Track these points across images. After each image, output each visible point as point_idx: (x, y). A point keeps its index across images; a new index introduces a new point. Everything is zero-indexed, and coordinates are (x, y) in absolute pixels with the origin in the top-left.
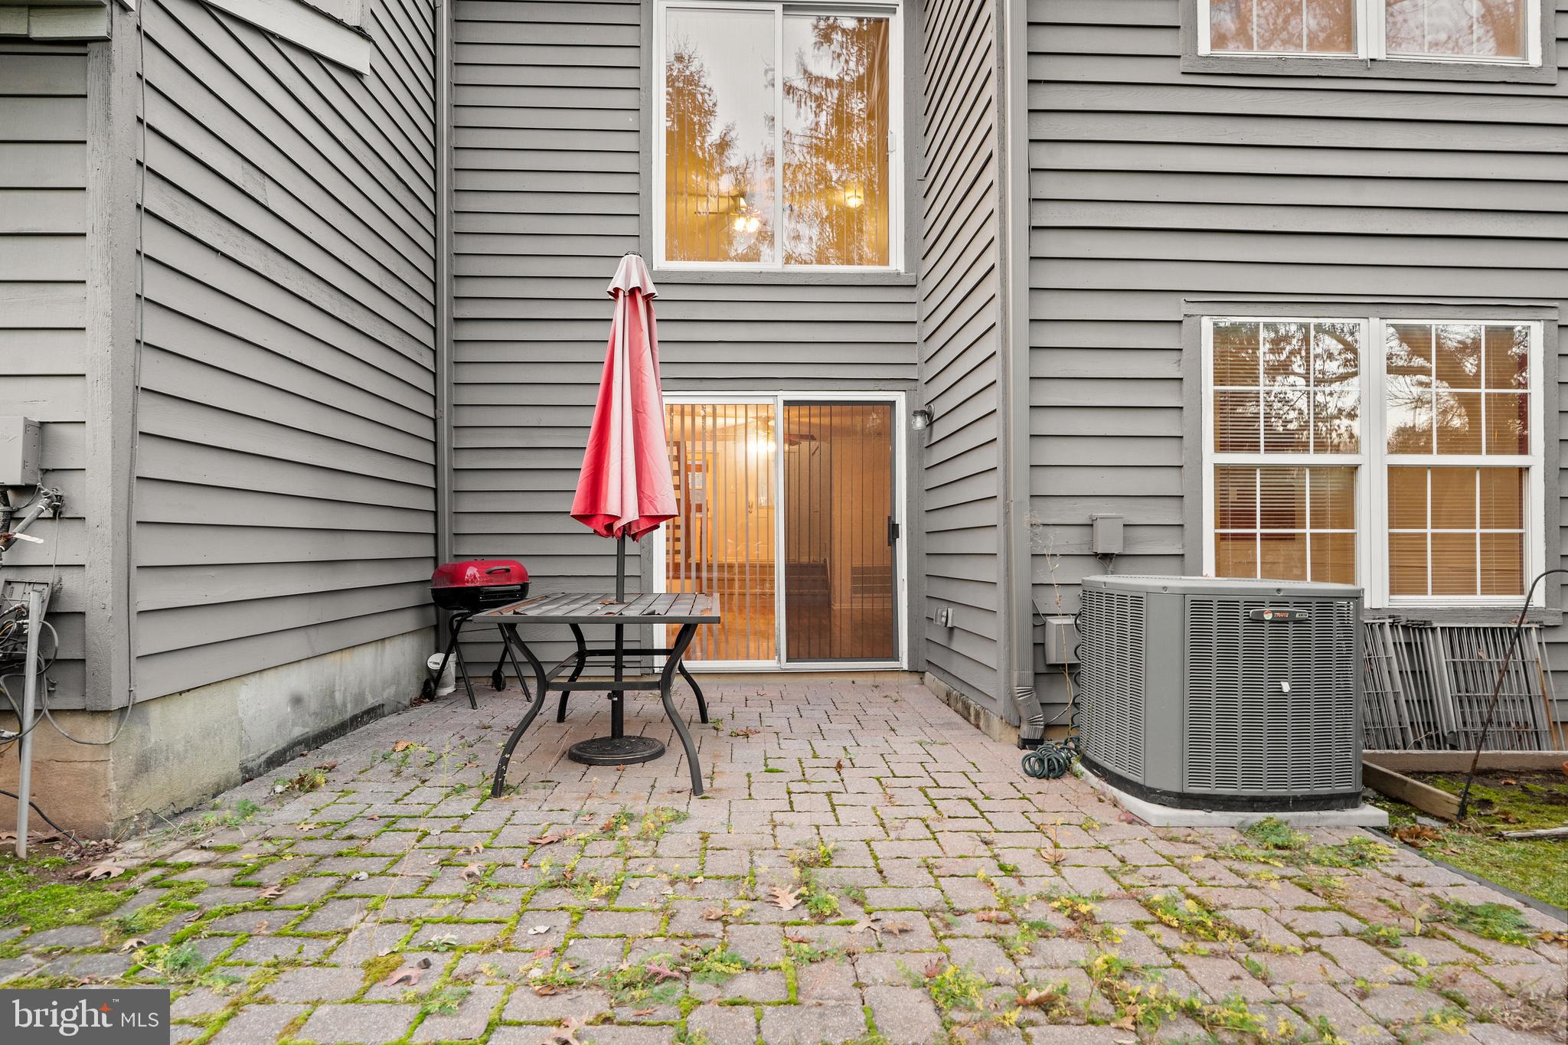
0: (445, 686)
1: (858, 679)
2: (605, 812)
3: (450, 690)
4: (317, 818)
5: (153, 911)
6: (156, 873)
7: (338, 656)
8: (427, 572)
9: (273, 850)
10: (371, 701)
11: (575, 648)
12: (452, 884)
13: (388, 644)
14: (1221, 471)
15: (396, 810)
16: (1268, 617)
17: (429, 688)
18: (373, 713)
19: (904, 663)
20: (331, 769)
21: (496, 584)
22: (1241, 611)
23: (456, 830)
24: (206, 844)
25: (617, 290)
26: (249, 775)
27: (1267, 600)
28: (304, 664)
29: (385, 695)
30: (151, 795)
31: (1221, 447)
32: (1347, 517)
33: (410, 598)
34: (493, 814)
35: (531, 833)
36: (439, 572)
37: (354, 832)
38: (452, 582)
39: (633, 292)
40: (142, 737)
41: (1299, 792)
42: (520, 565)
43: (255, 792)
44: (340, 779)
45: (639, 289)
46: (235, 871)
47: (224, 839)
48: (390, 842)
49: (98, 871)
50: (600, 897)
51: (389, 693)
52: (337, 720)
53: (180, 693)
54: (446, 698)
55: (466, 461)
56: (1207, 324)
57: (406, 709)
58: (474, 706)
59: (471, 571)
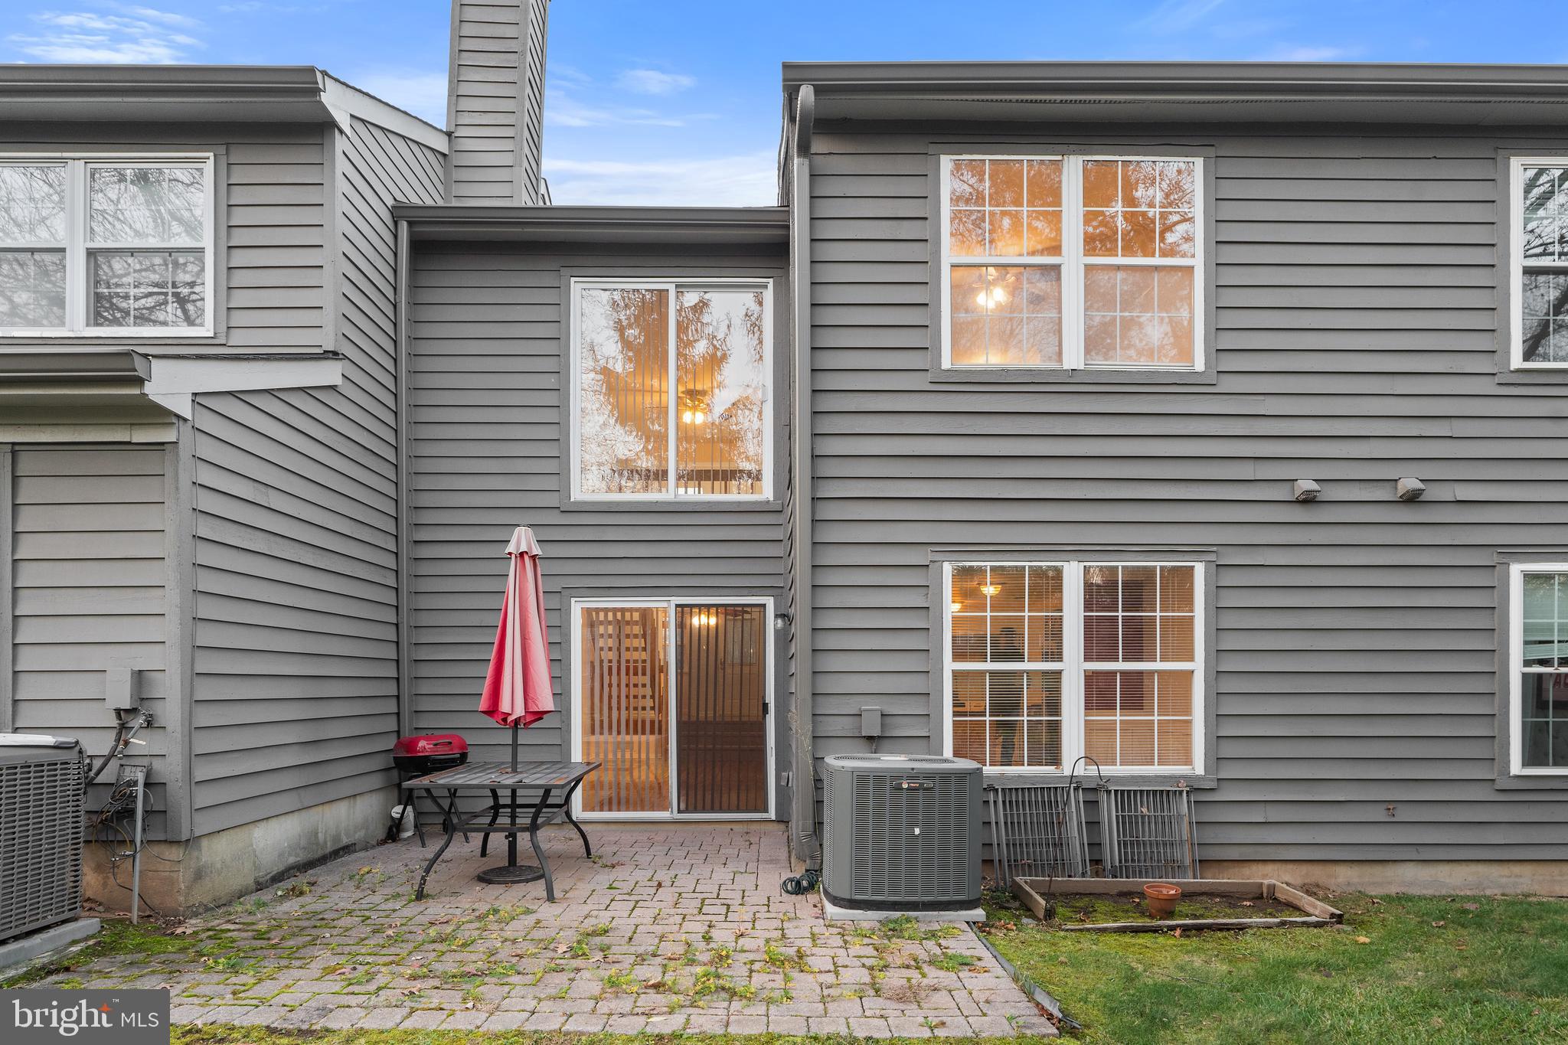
0: (407, 831)
1: (736, 827)
2: (483, 908)
3: (409, 834)
4: (303, 910)
5: (213, 948)
6: (211, 933)
7: (320, 808)
8: (391, 743)
9: (276, 924)
10: (345, 841)
11: (490, 802)
12: (379, 939)
13: (359, 800)
14: (956, 675)
15: (354, 906)
16: (905, 786)
17: (393, 832)
18: (348, 849)
19: (772, 814)
20: (313, 884)
21: (442, 752)
22: (888, 783)
23: (387, 917)
24: (237, 921)
25: (510, 554)
26: (260, 887)
27: (905, 775)
28: (296, 814)
29: (357, 836)
30: (201, 895)
31: (958, 656)
32: (1054, 707)
33: (378, 763)
34: (414, 909)
35: (432, 918)
36: (400, 744)
37: (326, 916)
38: (408, 752)
39: (522, 554)
40: (198, 858)
41: (926, 899)
42: (460, 738)
43: (266, 896)
44: (319, 890)
45: (526, 553)
46: (254, 933)
47: (250, 919)
48: (346, 922)
49: (179, 931)
50: (458, 946)
51: (360, 835)
52: (320, 853)
53: (219, 832)
54: (405, 840)
55: (424, 654)
56: (948, 569)
57: (373, 847)
58: (423, 845)
59: (422, 744)
